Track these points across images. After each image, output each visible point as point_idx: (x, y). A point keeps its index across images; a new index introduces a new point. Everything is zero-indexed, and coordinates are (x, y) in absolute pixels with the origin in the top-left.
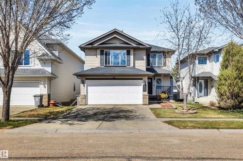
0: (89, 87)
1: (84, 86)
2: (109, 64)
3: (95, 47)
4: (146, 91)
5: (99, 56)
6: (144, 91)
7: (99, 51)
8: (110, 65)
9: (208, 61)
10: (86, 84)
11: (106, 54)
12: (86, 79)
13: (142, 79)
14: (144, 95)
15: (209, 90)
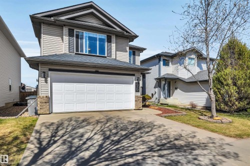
0: (54, 84)
1: (46, 82)
2: (82, 51)
3: (61, 21)
4: (139, 91)
5: (66, 38)
6: (136, 91)
7: (66, 30)
8: (84, 53)
9: (170, 63)
10: (49, 79)
11: (77, 37)
12: (50, 70)
13: (134, 75)
14: (136, 97)
15: (171, 91)
